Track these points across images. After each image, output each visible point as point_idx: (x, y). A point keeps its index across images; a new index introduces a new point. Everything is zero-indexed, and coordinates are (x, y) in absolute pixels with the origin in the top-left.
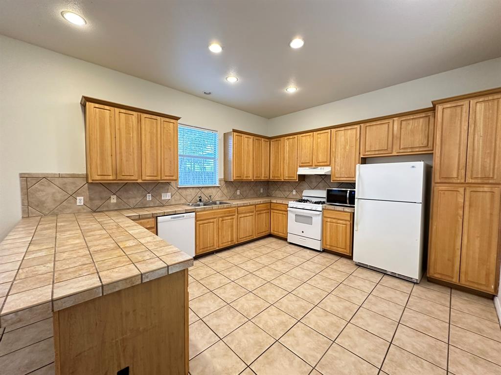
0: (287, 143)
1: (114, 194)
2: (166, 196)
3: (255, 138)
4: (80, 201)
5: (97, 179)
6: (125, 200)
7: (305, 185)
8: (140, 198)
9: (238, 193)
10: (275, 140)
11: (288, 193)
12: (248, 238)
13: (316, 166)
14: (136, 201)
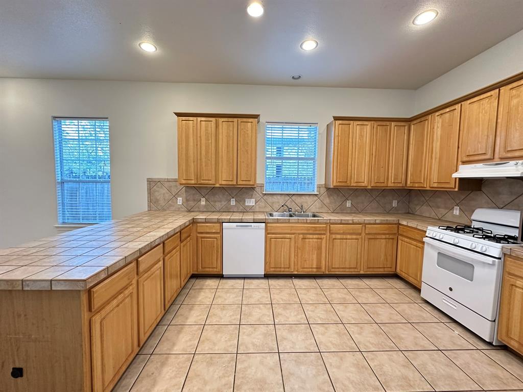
0: (439, 122)
1: (204, 197)
2: (250, 202)
3: (376, 124)
4: (180, 201)
5: (183, 183)
6: (212, 203)
7: (482, 198)
8: (225, 202)
9: (348, 204)
10: (419, 120)
11: (443, 211)
12: (347, 270)
13: (501, 159)
14: (222, 205)
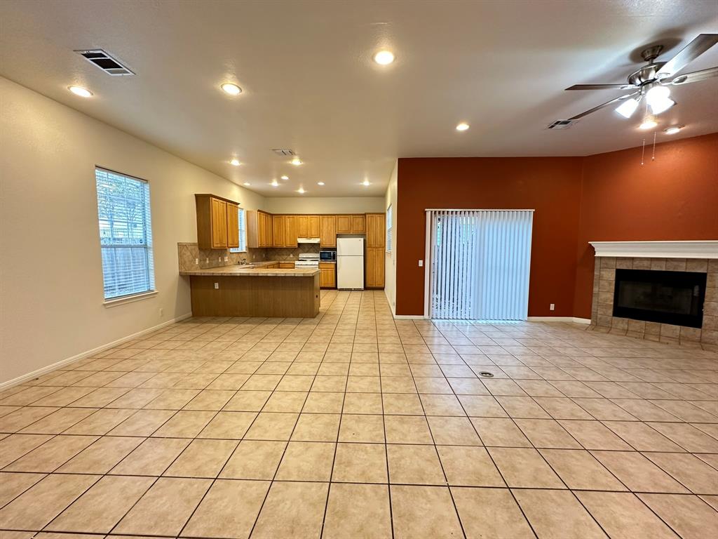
0: (288, 221)
1: (208, 257)
2: (226, 259)
4: (197, 261)
6: (211, 261)
7: (302, 250)
8: (217, 260)
11: (286, 256)
13: (310, 237)
14: (215, 262)
